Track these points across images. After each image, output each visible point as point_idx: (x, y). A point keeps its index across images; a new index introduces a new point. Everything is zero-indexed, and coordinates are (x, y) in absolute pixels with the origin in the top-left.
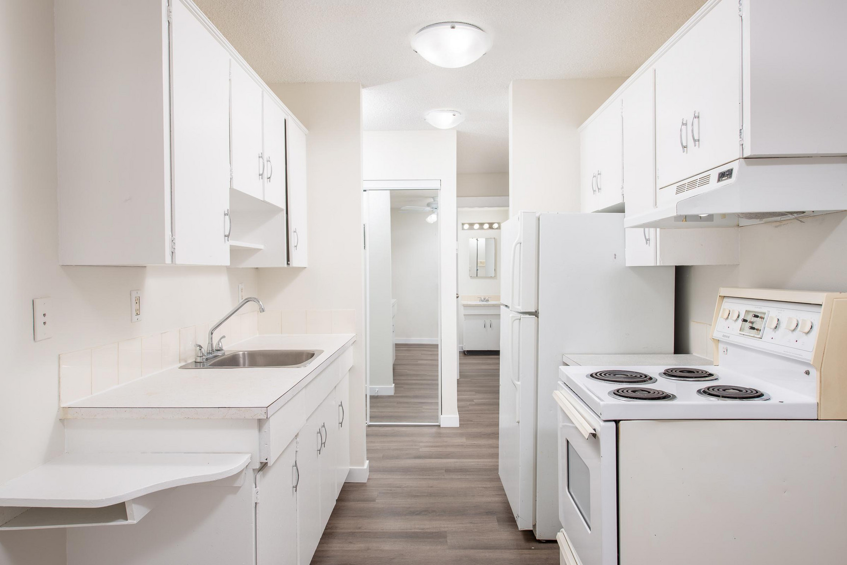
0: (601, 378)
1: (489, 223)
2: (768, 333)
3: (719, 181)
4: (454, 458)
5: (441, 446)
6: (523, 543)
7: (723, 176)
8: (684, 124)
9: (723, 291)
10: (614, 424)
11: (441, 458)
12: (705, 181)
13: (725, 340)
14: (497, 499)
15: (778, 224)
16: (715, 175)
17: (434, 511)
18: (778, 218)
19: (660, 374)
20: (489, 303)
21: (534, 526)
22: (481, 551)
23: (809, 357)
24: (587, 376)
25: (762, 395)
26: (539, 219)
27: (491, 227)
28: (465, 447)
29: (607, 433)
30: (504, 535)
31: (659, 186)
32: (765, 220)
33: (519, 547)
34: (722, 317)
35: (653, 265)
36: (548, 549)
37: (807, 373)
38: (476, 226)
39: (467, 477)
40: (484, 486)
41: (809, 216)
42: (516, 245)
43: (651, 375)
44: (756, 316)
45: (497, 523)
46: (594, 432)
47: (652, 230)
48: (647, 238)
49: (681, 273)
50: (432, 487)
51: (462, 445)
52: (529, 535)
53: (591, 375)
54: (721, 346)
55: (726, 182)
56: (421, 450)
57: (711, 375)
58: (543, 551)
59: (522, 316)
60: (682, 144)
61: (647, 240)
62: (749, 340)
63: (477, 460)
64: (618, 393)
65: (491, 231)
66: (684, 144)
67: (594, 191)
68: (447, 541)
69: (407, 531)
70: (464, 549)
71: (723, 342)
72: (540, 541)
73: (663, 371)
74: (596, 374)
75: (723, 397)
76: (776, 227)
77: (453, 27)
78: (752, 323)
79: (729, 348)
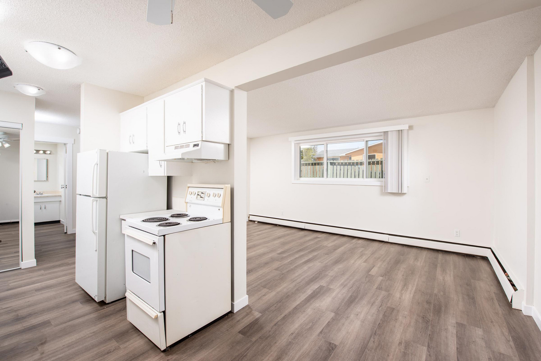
0: (147, 221)
1: (43, 151)
2: (206, 198)
3: (193, 147)
4: (39, 283)
5: (27, 279)
6: (99, 308)
7: (195, 145)
8: (179, 124)
9: (189, 185)
10: (163, 237)
11: (29, 285)
12: (188, 146)
13: (191, 202)
14: (76, 294)
15: (206, 163)
16: (192, 145)
17: (36, 313)
18: (207, 161)
19: (169, 217)
20: (43, 195)
21: (105, 298)
22: (76, 320)
23: (220, 205)
24: (141, 221)
25: (207, 219)
26: (108, 153)
27: (45, 152)
28: (45, 275)
29: (159, 241)
30: (87, 308)
31: (166, 146)
32: (202, 161)
33: (97, 311)
34: (189, 194)
35: (163, 175)
36: (113, 305)
37: (219, 210)
38: (41, 152)
39: (53, 289)
40: (66, 290)
41: (217, 161)
42: (96, 164)
43: (168, 218)
44: (202, 193)
45: (81, 305)
46: (154, 242)
47: (163, 162)
48: (161, 165)
49: (169, 179)
50: (28, 302)
51: (42, 275)
52: (102, 303)
53: (143, 221)
54: (188, 204)
55: (196, 148)
56: (10, 285)
57: (187, 215)
58: (111, 307)
59: (98, 199)
60: (178, 131)
61: (161, 166)
62: (200, 201)
63: (56, 280)
64: (160, 225)
65: (44, 155)
66: (179, 132)
67: (130, 143)
68: (51, 324)
69: (19, 329)
70: (65, 323)
71: (189, 203)
72: (108, 304)
73: (170, 216)
74: (145, 220)
75: (196, 221)
76: (206, 164)
77: (59, 48)
78: (200, 196)
79: (192, 205)
